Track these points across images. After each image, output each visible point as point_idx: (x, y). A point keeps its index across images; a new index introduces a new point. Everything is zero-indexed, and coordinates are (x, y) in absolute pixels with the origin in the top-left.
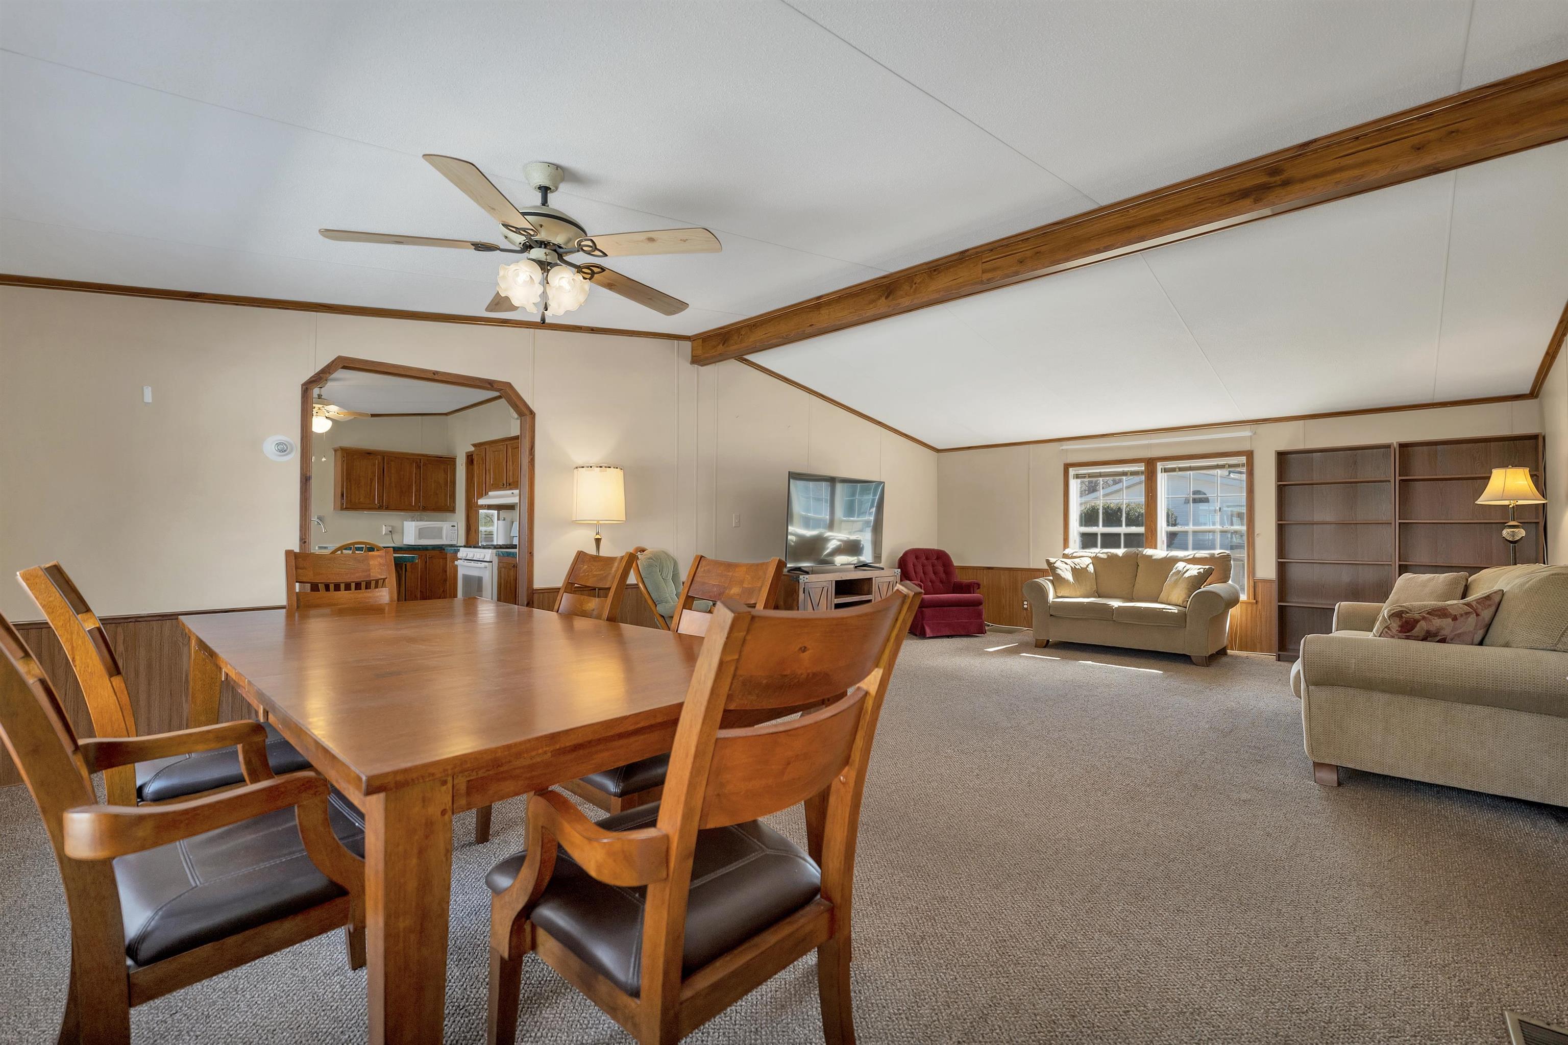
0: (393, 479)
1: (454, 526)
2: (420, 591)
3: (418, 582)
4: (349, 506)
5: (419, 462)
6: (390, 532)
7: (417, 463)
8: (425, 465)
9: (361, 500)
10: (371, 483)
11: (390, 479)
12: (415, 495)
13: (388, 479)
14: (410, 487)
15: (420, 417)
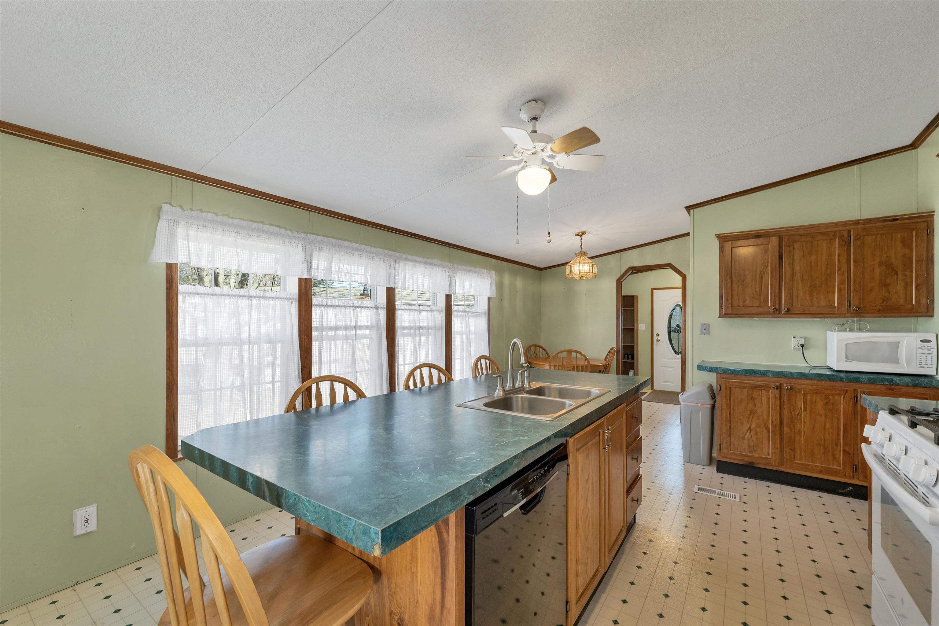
0: (797, 268)
1: (929, 341)
2: (844, 451)
3: (838, 434)
4: (729, 311)
5: (845, 234)
6: (802, 346)
7: (841, 237)
8: (858, 237)
9: (747, 302)
10: (761, 279)
11: (793, 269)
12: (840, 290)
13: (789, 270)
14: (830, 277)
15: (856, 167)
